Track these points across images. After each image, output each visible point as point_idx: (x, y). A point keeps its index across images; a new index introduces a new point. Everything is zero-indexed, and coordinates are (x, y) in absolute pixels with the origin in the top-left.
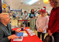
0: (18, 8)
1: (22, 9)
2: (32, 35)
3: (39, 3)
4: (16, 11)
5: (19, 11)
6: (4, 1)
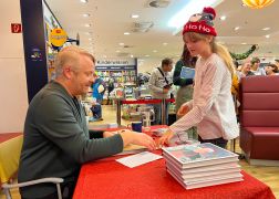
1: (136, 60)
6: (56, 24)
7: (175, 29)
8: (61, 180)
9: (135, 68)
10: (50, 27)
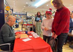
0: (23, 11)
1: (27, 13)
2: (36, 37)
3: (47, 5)
4: (20, 15)
5: (23, 15)
7: (36, 7)
8: (10, 44)
9: (26, 15)
10: (5, 5)
